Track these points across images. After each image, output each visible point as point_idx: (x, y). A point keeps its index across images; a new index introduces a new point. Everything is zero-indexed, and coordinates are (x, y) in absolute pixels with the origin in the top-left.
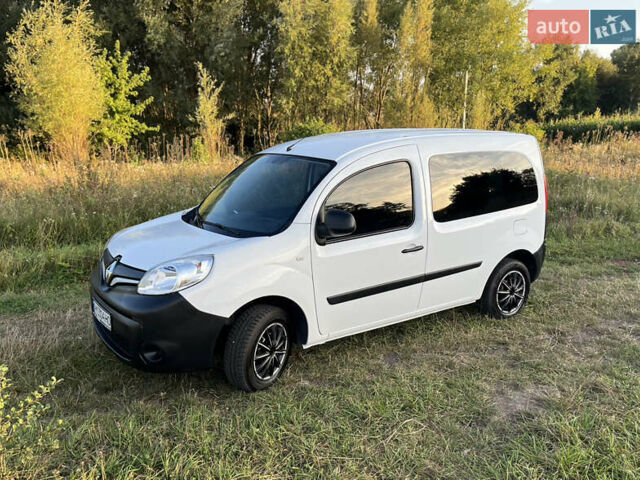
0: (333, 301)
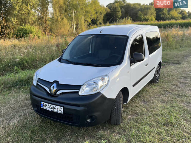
0: (134, 86)
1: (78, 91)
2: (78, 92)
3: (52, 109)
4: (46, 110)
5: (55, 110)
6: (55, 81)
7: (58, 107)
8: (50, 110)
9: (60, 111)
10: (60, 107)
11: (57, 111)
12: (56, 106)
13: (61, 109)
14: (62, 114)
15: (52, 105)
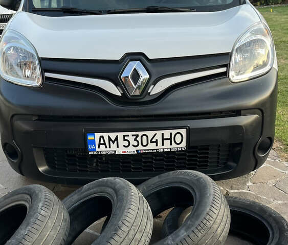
1: (224, 70)
2: (225, 74)
3: (140, 147)
4: (113, 157)
5: (152, 146)
6: (128, 54)
7: (167, 133)
8: (131, 150)
9: (174, 145)
10: (174, 132)
11: (160, 146)
12: (159, 133)
13: (178, 136)
14: (182, 151)
15: (140, 134)
